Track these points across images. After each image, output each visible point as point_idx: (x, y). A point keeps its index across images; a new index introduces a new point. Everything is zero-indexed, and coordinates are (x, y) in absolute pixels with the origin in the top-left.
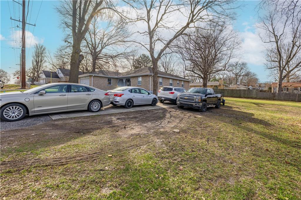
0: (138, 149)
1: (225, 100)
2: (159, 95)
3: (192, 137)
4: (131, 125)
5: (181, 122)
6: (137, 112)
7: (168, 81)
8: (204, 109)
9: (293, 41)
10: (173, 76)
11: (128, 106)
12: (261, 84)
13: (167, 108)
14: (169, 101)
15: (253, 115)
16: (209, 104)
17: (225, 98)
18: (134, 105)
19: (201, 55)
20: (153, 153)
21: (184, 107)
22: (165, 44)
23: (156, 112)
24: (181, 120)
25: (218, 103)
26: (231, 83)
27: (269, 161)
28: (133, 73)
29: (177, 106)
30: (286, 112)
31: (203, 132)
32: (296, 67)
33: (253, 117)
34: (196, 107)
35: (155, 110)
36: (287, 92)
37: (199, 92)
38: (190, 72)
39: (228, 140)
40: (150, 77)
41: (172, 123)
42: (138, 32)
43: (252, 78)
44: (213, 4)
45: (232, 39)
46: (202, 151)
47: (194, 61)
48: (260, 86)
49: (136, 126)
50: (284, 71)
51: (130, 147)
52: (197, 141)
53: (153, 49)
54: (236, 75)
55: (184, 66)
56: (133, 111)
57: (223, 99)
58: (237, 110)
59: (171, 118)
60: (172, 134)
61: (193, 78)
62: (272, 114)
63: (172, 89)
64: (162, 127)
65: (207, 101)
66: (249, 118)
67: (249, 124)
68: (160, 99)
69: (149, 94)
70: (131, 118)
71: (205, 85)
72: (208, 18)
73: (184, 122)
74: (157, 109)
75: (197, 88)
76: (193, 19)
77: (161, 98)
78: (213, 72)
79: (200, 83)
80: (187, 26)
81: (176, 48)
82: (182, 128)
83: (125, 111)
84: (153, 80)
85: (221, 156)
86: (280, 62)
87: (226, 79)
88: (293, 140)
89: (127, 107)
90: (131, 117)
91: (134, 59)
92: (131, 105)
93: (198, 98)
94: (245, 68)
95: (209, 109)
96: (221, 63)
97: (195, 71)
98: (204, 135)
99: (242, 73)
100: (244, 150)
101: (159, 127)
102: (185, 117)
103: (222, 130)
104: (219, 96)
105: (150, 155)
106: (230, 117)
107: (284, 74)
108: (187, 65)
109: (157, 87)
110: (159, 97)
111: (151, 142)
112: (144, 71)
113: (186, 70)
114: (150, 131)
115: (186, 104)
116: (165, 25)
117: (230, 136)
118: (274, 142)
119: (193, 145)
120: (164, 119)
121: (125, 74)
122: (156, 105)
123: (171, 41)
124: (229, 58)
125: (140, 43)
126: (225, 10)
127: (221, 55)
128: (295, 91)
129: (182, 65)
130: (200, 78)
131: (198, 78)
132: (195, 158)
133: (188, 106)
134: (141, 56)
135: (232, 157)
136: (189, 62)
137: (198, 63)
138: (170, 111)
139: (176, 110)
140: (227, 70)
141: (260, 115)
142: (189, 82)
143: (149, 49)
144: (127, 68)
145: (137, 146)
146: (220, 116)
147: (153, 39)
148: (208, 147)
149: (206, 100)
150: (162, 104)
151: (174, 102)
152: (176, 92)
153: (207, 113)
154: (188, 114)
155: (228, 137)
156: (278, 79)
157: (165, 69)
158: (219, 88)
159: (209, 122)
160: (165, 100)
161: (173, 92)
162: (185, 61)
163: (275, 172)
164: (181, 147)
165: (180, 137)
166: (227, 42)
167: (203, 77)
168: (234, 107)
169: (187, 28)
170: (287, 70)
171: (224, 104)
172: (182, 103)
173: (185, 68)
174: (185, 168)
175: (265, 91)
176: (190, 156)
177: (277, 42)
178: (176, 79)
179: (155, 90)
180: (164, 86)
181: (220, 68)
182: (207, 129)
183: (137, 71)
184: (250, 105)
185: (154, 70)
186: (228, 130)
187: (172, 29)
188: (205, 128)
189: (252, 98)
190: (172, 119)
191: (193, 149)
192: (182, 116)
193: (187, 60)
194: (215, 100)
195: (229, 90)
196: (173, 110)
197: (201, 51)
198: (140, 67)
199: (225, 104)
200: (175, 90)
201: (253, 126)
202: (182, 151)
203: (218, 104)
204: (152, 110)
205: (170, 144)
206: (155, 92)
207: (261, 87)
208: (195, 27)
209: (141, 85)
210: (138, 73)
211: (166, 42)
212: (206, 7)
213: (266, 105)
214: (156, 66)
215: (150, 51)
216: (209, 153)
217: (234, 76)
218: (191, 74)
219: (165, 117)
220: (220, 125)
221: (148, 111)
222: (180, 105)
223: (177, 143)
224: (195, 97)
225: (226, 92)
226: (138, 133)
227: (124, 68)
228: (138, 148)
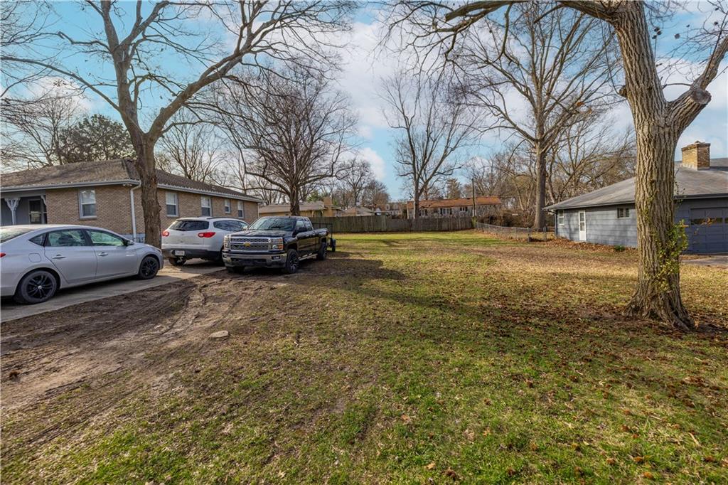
0: (75, 431)
1: (335, 242)
2: (164, 245)
3: (261, 339)
4: (45, 360)
5: (234, 310)
6: (76, 309)
7: (196, 201)
8: (293, 267)
9: (427, 131)
10: (209, 187)
11: (30, 294)
12: (393, 203)
13: (196, 277)
14: (200, 259)
15: (380, 263)
16: (302, 253)
17: (335, 237)
18: (61, 287)
19: (280, 138)
20: (139, 421)
21: (246, 268)
22: (174, 95)
23: (157, 294)
24: (234, 305)
25: (321, 248)
26: (346, 205)
27: (399, 342)
28: (54, 177)
29: (225, 268)
30: (425, 250)
31: (288, 321)
32: (433, 175)
33: (381, 267)
34: (273, 263)
35: (153, 289)
36: (426, 217)
37: (279, 228)
38: (258, 178)
39: (338, 323)
40: (132, 192)
41: (208, 317)
42: (60, 34)
43: (380, 194)
44: (294, 22)
45: (340, 111)
46: (284, 363)
47: (266, 151)
48: (391, 209)
49: (71, 357)
50: (420, 180)
51: (41, 436)
52: (275, 344)
53: (134, 104)
54: (354, 186)
55: (241, 162)
56: (57, 308)
57: (331, 239)
58: (357, 257)
59: (205, 304)
60: (207, 346)
61: (268, 195)
62: (408, 258)
63: (208, 223)
64: (176, 334)
65: (299, 247)
66: (376, 271)
67: (374, 281)
68: (172, 255)
69: (126, 244)
70: (47, 334)
71: (295, 210)
72: (287, 50)
73: (242, 306)
74: (161, 286)
75: (274, 217)
76: (252, 44)
77: (173, 253)
78: (310, 179)
79: (284, 205)
80: (236, 58)
81: (214, 112)
82: (235, 324)
83: (20, 316)
84: (143, 201)
85: (323, 362)
86: (414, 165)
87: (338, 196)
88: (431, 294)
89: (30, 299)
90: (52, 329)
91: (55, 129)
92: (46, 291)
93: (275, 242)
94: (367, 174)
95: (303, 265)
96: (324, 161)
97: (271, 178)
98: (289, 326)
99: (364, 182)
100: (365, 335)
101: (164, 339)
102: (246, 294)
103: (327, 305)
104: (323, 231)
105: (126, 432)
106: (342, 275)
107: (420, 186)
108: (248, 160)
109: (159, 221)
110: (164, 251)
111: (131, 393)
112: (106, 172)
113: (246, 172)
114: (129, 358)
115: (248, 260)
116: (171, 38)
117: (342, 314)
118: (408, 307)
119: (264, 359)
120: (182, 311)
121: (18, 181)
122: (157, 274)
123: (192, 89)
124: (337, 150)
125: (73, 75)
126: (319, 44)
127: (321, 142)
128: (435, 214)
129: (234, 159)
130: (283, 192)
131: (279, 193)
132: (265, 388)
133: (254, 263)
134: (86, 121)
135: (344, 355)
136: (254, 153)
137: (275, 156)
138: (205, 286)
139: (224, 278)
140: (336, 176)
141: (391, 261)
142: (257, 203)
143: (116, 102)
144: (24, 156)
145: (72, 424)
146: (325, 275)
147: (129, 72)
148: (298, 351)
149: (296, 244)
150: (179, 270)
151: (217, 258)
152: (218, 231)
153: (301, 275)
154: (254, 284)
155: (338, 317)
156: (414, 195)
157: (185, 169)
158: (325, 215)
159: (303, 293)
160: (187, 257)
161: (209, 233)
162: (243, 150)
163: (406, 358)
164: (230, 373)
165: (228, 348)
166: (332, 116)
167: (289, 190)
168: (353, 252)
169: (236, 63)
170: (424, 179)
171: (334, 250)
172: (237, 259)
173: (243, 169)
174: (238, 423)
175: (398, 218)
176: (254, 387)
177: (408, 129)
178: (219, 195)
179: (152, 230)
180: (183, 216)
181: (324, 171)
182: (298, 311)
183: (73, 171)
184: (378, 245)
185: (144, 168)
186: (339, 303)
187: (194, 54)
188: (293, 309)
189: (381, 232)
190: (209, 306)
191: (264, 368)
192: (237, 292)
193: (248, 147)
194: (314, 243)
195: (343, 218)
196: (215, 280)
197: (281, 128)
198: (89, 156)
199: (337, 250)
200: (217, 225)
201: (380, 284)
202: (235, 382)
203: (322, 250)
204: (143, 291)
205: (200, 374)
206: (152, 235)
207: (393, 210)
208: (258, 65)
209: (94, 219)
210: (80, 176)
211: (180, 89)
212: (278, 24)
213: (400, 242)
214: (148, 159)
215: (121, 109)
216: (299, 363)
217: (350, 189)
218: (261, 184)
219: (187, 304)
220: (325, 295)
221: (126, 297)
222: (233, 264)
223: (219, 366)
224: (269, 239)
225: (338, 223)
226: (79, 378)
227: (10, 157)
228: (75, 428)
